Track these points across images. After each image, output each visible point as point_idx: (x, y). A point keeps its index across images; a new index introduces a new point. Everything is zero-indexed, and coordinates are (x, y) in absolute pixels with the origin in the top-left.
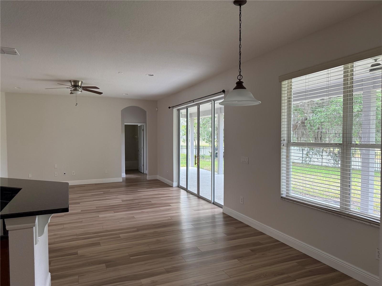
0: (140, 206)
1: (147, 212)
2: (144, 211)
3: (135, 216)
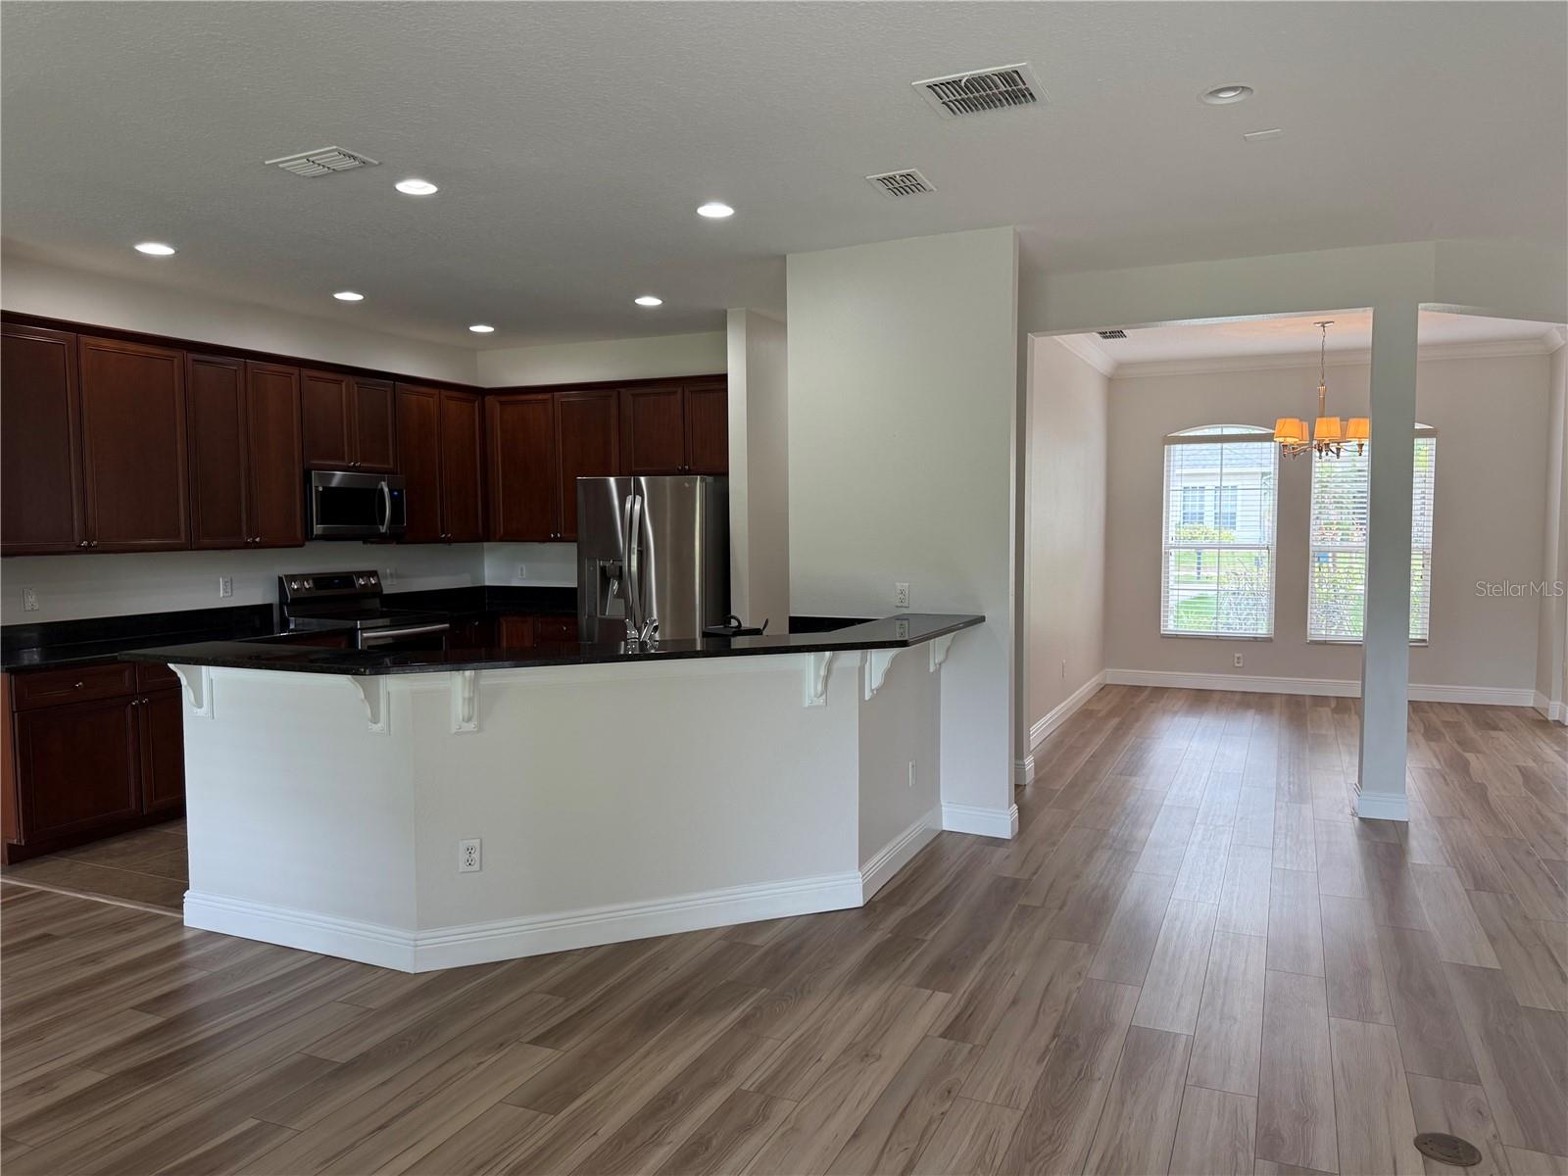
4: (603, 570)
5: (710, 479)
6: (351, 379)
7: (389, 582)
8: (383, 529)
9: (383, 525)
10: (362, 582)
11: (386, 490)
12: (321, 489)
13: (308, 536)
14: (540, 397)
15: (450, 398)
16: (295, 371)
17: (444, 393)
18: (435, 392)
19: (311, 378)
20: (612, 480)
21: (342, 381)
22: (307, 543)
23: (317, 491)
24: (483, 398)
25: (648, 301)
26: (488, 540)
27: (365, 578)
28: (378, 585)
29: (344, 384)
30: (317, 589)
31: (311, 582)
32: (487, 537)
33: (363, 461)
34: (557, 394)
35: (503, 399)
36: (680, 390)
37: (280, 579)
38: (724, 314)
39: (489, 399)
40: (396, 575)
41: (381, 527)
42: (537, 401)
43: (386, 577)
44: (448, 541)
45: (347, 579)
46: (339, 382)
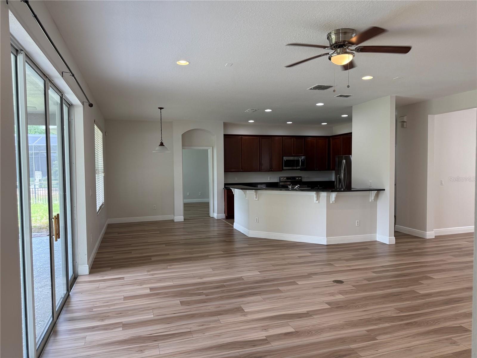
0: (204, 292)
1: (194, 277)
2: (199, 279)
3: (212, 270)
8: (300, 168)
11: (300, 160)
14: (339, 137)
15: (319, 139)
19: (285, 139)
22: (283, 171)
23: (285, 161)
24: (329, 138)
27: (298, 178)
28: (301, 179)
29: (292, 139)
30: (287, 180)
31: (285, 178)
32: (329, 169)
33: (296, 154)
35: (333, 138)
37: (280, 177)
40: (308, 178)
45: (294, 178)
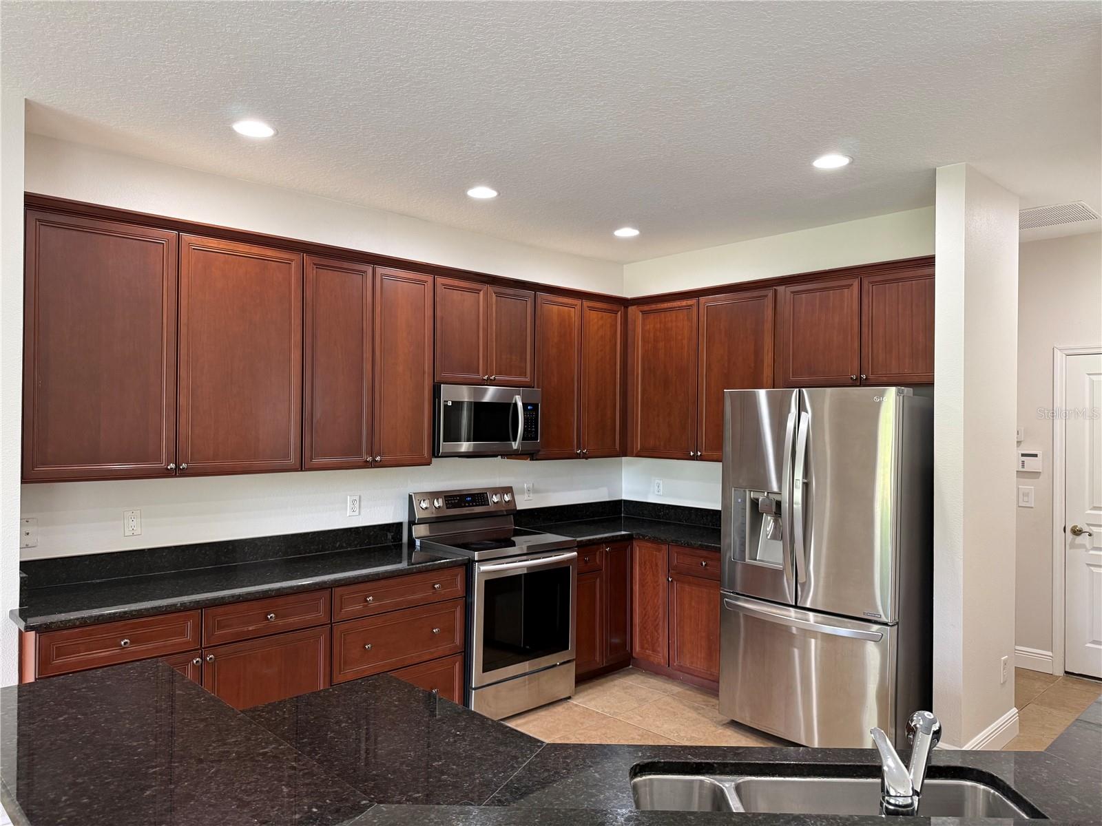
4: (755, 503)
5: (908, 391)
6: (491, 289)
7: (526, 497)
8: (515, 445)
9: (515, 440)
10: (495, 499)
11: (520, 405)
12: (450, 404)
13: (435, 453)
14: (684, 303)
15: (591, 308)
16: (429, 278)
17: (587, 303)
18: (578, 302)
19: (446, 286)
20: (762, 394)
21: (480, 291)
22: (434, 460)
23: (446, 406)
24: (626, 307)
25: (831, 162)
26: (625, 455)
27: (498, 495)
28: (513, 501)
29: (481, 293)
30: (447, 508)
31: (440, 500)
32: (624, 452)
33: (500, 373)
34: (702, 299)
35: (646, 308)
36: (856, 283)
37: (410, 497)
38: (932, 175)
39: (632, 309)
40: (534, 490)
41: (513, 443)
42: (680, 308)
43: (522, 492)
44: (586, 457)
45: (479, 497)
46: (478, 291)
